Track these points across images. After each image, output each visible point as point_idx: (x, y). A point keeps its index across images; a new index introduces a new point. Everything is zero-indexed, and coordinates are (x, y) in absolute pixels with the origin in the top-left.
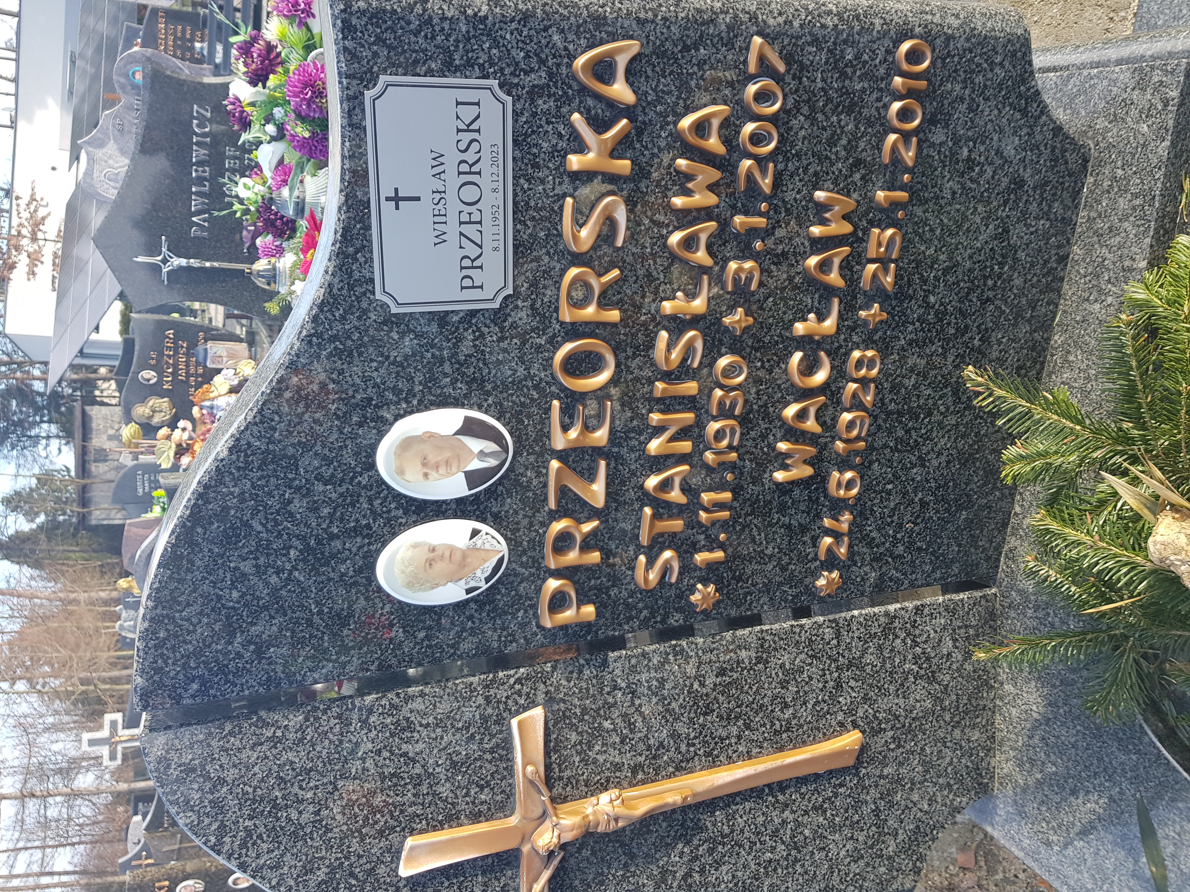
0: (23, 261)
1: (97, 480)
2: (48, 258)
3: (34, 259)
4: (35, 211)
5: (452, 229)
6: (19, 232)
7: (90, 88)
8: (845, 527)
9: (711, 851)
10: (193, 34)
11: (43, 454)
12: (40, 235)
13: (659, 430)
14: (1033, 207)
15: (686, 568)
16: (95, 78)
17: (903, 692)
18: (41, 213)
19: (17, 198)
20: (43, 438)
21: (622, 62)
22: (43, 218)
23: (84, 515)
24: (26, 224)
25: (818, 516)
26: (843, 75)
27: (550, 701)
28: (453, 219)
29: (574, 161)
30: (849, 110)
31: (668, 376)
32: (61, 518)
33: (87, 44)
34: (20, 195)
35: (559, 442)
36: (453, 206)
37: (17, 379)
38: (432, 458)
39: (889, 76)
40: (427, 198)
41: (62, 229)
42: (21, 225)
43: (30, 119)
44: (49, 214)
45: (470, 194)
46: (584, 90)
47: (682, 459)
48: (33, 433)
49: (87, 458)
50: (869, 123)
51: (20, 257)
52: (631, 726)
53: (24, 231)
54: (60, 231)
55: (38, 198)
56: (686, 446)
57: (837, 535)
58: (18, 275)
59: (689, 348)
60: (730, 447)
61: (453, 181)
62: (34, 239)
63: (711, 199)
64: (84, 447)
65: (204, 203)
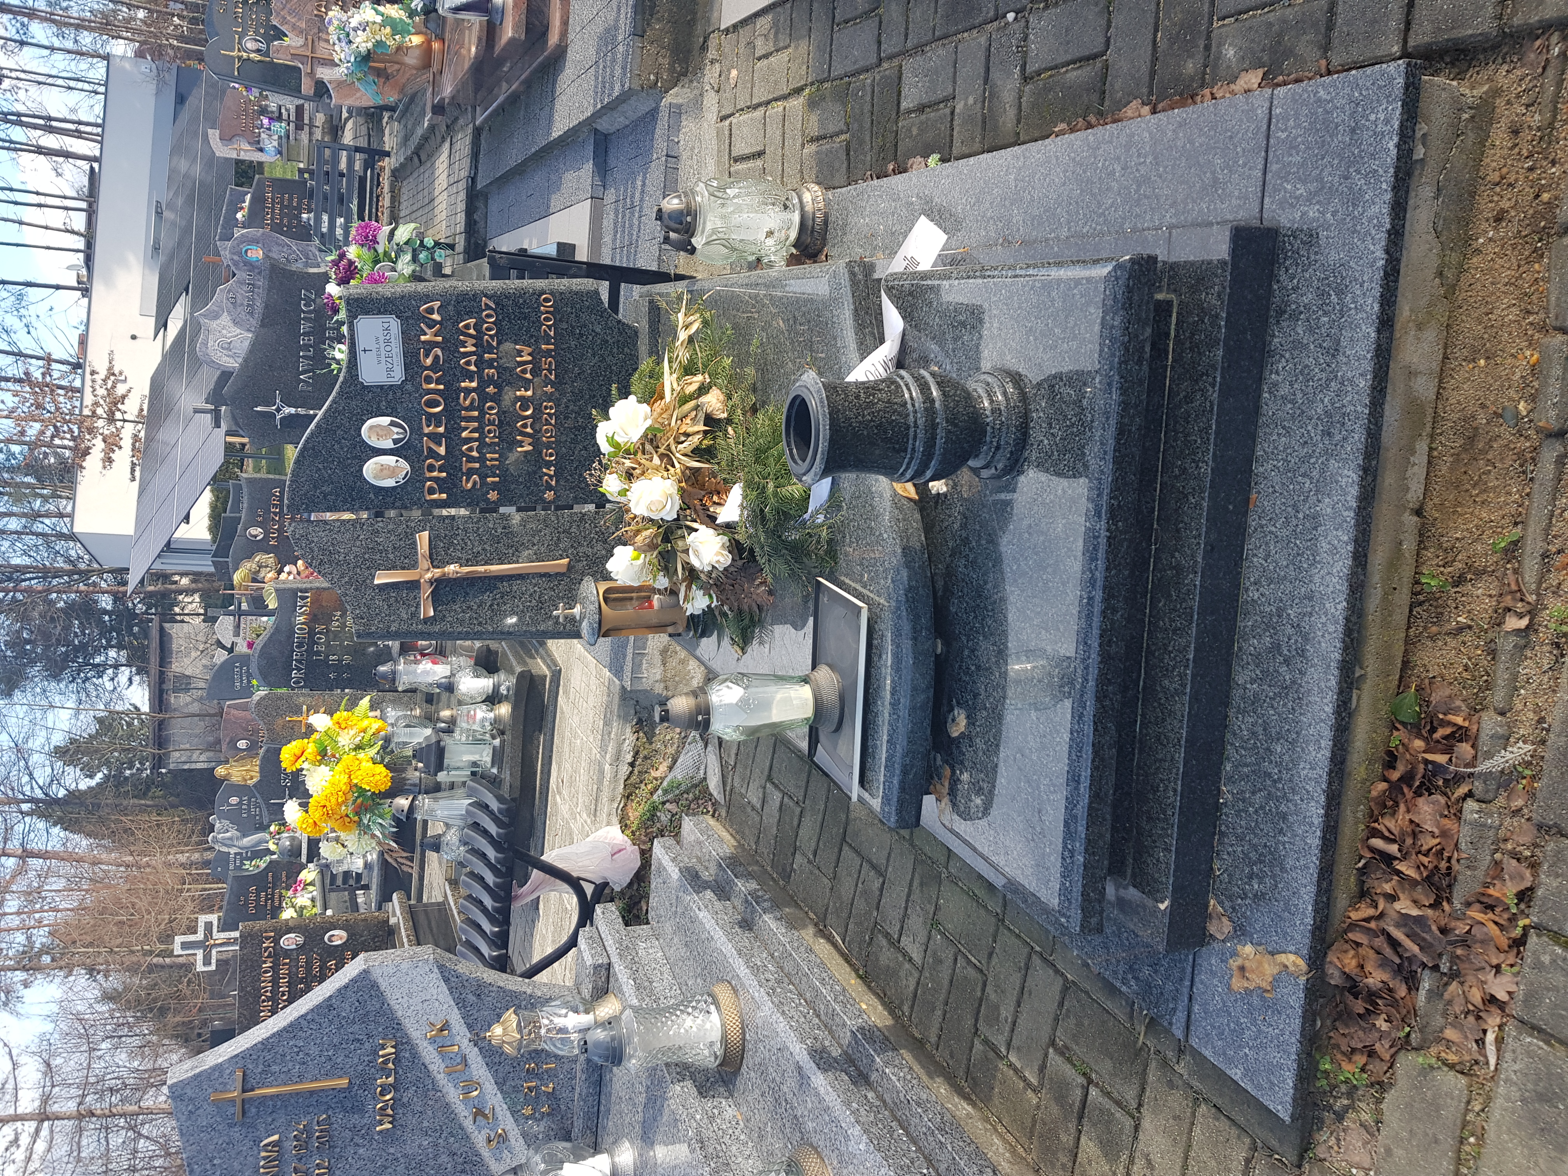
0: (98, 445)
1: (177, 714)
2: (127, 442)
3: (112, 444)
4: (114, 387)
5: (383, 359)
6: (94, 412)
7: (180, 244)
8: (552, 473)
9: (502, 597)
10: (300, 203)
11: (109, 686)
12: (118, 415)
13: (466, 429)
14: (615, 350)
15: (484, 483)
16: (186, 231)
17: (590, 545)
18: (121, 389)
19: (93, 373)
20: (111, 666)
21: (436, 308)
22: (124, 397)
23: (160, 757)
24: (102, 402)
25: (540, 468)
26: (520, 308)
27: (431, 529)
28: (383, 356)
29: (423, 338)
30: (525, 319)
31: (467, 409)
32: (128, 772)
33: (176, 193)
34: (97, 369)
35: (427, 430)
36: (383, 353)
37: (81, 592)
38: (380, 433)
39: (538, 307)
40: (374, 350)
41: (145, 407)
42: (96, 404)
43: (109, 282)
44: (129, 391)
45: (388, 348)
46: (424, 317)
47: (476, 440)
48: (97, 660)
49: (165, 687)
50: (533, 323)
51: (94, 442)
52: (466, 544)
53: (100, 411)
54: (142, 410)
55: (116, 372)
56: (476, 435)
57: (551, 477)
58: (93, 462)
59: (473, 400)
60: (495, 436)
61: (382, 345)
62: (111, 420)
63: (474, 349)
64: (162, 673)
65: (309, 364)
